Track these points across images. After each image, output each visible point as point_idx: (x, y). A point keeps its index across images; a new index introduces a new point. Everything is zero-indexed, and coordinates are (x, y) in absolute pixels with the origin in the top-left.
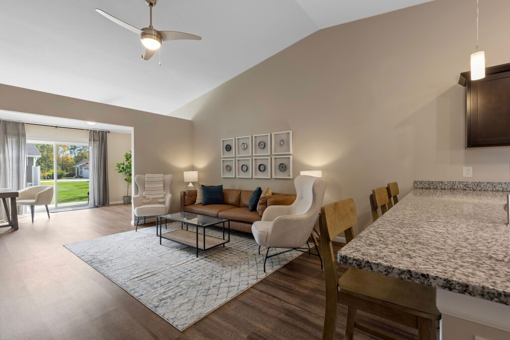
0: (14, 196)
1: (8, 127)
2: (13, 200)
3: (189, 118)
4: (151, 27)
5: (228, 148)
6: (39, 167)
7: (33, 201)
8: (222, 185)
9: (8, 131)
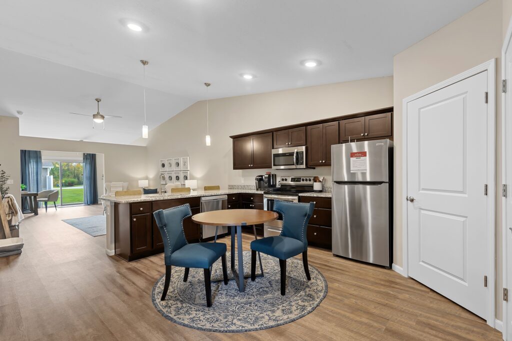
0: (35, 195)
1: (31, 153)
2: (35, 198)
3: (145, 145)
4: (98, 113)
5: (163, 165)
6: (52, 176)
7: (47, 199)
8: (157, 189)
9: (31, 155)
